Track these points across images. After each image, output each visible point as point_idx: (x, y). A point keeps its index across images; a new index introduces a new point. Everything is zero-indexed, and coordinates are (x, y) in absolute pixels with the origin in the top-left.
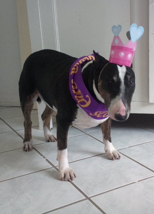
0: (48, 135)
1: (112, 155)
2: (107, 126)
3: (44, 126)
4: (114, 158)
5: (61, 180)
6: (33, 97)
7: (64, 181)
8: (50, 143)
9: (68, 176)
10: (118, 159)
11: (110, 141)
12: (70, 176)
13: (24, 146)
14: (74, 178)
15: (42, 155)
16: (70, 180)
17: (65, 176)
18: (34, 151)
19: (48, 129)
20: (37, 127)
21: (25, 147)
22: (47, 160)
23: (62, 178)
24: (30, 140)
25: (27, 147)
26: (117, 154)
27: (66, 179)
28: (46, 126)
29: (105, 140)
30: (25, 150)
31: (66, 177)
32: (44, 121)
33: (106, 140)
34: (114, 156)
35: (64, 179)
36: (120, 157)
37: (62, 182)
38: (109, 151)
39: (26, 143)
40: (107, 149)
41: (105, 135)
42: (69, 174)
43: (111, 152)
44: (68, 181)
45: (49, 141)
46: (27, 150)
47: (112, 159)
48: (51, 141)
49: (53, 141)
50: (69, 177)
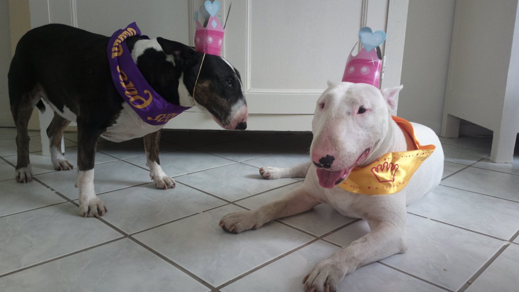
0: (58, 160)
1: (163, 182)
2: (154, 139)
3: (51, 146)
4: (166, 187)
5: (83, 216)
6: (33, 97)
7: (88, 217)
8: (62, 172)
9: (94, 210)
10: (172, 187)
11: (159, 163)
12: (98, 209)
13: (17, 174)
14: (103, 213)
15: (48, 187)
16: (98, 215)
17: (89, 209)
18: (35, 182)
19: (58, 152)
20: (39, 152)
21: (19, 177)
22: (57, 193)
23: (85, 214)
24: (26, 166)
25: (22, 176)
26: (171, 182)
27: (91, 214)
28: (54, 147)
29: (150, 161)
30: (20, 180)
31: (91, 211)
32: (52, 138)
33: (153, 161)
34: (166, 183)
35: (88, 214)
36: (174, 184)
37: (84, 218)
38: (158, 177)
39: (21, 170)
40: (154, 174)
41: (150, 154)
42: (96, 208)
43: (161, 179)
44: (95, 216)
45: (59, 169)
46: (24, 180)
47: (164, 188)
48: (63, 170)
49: (66, 169)
50: (97, 211)
